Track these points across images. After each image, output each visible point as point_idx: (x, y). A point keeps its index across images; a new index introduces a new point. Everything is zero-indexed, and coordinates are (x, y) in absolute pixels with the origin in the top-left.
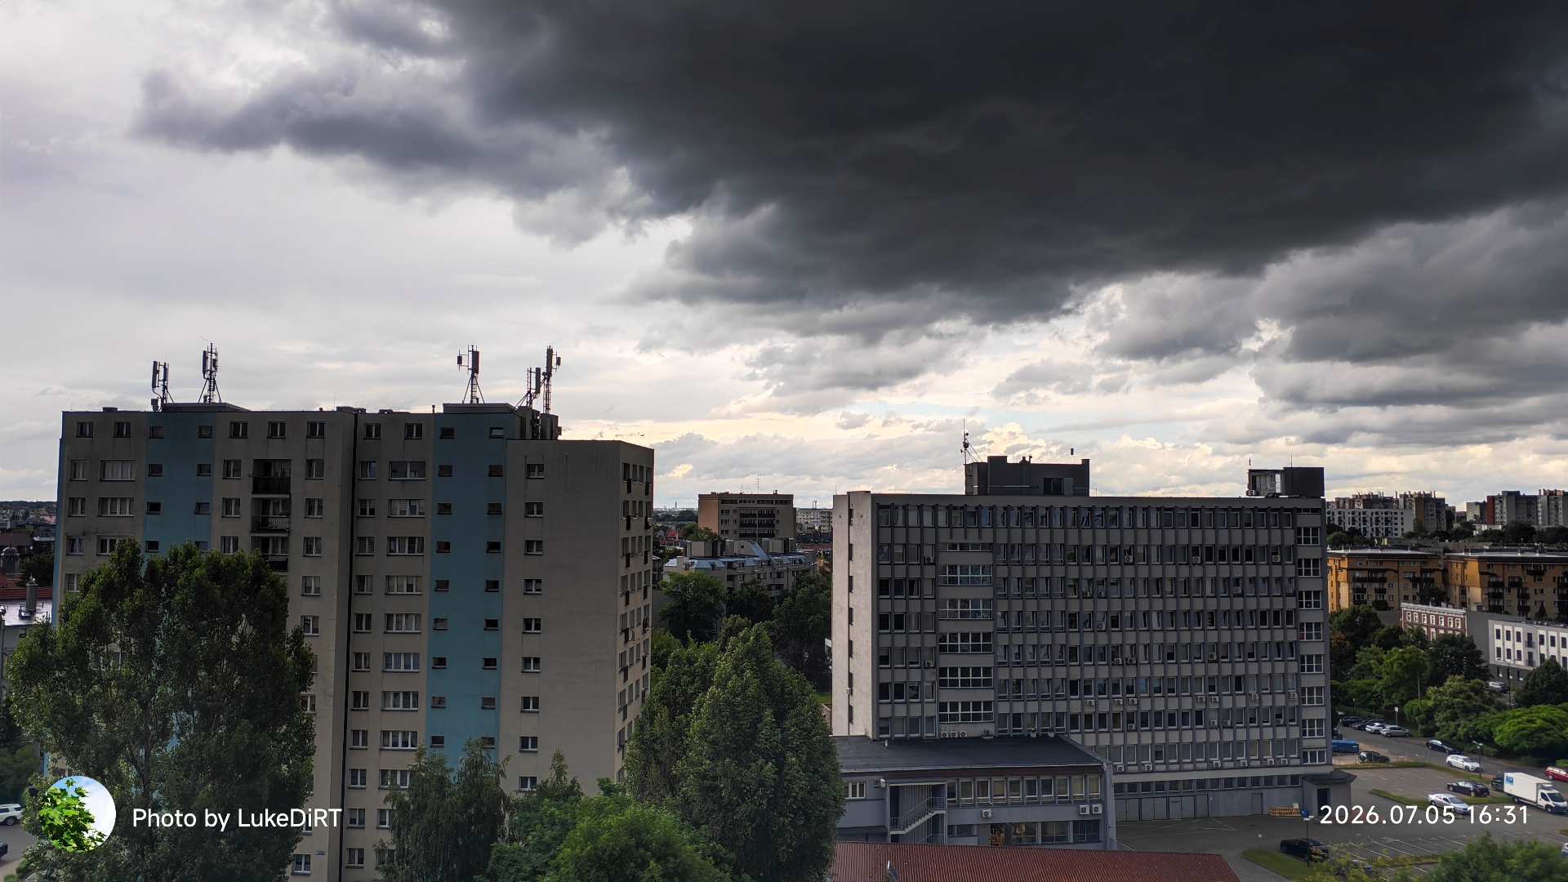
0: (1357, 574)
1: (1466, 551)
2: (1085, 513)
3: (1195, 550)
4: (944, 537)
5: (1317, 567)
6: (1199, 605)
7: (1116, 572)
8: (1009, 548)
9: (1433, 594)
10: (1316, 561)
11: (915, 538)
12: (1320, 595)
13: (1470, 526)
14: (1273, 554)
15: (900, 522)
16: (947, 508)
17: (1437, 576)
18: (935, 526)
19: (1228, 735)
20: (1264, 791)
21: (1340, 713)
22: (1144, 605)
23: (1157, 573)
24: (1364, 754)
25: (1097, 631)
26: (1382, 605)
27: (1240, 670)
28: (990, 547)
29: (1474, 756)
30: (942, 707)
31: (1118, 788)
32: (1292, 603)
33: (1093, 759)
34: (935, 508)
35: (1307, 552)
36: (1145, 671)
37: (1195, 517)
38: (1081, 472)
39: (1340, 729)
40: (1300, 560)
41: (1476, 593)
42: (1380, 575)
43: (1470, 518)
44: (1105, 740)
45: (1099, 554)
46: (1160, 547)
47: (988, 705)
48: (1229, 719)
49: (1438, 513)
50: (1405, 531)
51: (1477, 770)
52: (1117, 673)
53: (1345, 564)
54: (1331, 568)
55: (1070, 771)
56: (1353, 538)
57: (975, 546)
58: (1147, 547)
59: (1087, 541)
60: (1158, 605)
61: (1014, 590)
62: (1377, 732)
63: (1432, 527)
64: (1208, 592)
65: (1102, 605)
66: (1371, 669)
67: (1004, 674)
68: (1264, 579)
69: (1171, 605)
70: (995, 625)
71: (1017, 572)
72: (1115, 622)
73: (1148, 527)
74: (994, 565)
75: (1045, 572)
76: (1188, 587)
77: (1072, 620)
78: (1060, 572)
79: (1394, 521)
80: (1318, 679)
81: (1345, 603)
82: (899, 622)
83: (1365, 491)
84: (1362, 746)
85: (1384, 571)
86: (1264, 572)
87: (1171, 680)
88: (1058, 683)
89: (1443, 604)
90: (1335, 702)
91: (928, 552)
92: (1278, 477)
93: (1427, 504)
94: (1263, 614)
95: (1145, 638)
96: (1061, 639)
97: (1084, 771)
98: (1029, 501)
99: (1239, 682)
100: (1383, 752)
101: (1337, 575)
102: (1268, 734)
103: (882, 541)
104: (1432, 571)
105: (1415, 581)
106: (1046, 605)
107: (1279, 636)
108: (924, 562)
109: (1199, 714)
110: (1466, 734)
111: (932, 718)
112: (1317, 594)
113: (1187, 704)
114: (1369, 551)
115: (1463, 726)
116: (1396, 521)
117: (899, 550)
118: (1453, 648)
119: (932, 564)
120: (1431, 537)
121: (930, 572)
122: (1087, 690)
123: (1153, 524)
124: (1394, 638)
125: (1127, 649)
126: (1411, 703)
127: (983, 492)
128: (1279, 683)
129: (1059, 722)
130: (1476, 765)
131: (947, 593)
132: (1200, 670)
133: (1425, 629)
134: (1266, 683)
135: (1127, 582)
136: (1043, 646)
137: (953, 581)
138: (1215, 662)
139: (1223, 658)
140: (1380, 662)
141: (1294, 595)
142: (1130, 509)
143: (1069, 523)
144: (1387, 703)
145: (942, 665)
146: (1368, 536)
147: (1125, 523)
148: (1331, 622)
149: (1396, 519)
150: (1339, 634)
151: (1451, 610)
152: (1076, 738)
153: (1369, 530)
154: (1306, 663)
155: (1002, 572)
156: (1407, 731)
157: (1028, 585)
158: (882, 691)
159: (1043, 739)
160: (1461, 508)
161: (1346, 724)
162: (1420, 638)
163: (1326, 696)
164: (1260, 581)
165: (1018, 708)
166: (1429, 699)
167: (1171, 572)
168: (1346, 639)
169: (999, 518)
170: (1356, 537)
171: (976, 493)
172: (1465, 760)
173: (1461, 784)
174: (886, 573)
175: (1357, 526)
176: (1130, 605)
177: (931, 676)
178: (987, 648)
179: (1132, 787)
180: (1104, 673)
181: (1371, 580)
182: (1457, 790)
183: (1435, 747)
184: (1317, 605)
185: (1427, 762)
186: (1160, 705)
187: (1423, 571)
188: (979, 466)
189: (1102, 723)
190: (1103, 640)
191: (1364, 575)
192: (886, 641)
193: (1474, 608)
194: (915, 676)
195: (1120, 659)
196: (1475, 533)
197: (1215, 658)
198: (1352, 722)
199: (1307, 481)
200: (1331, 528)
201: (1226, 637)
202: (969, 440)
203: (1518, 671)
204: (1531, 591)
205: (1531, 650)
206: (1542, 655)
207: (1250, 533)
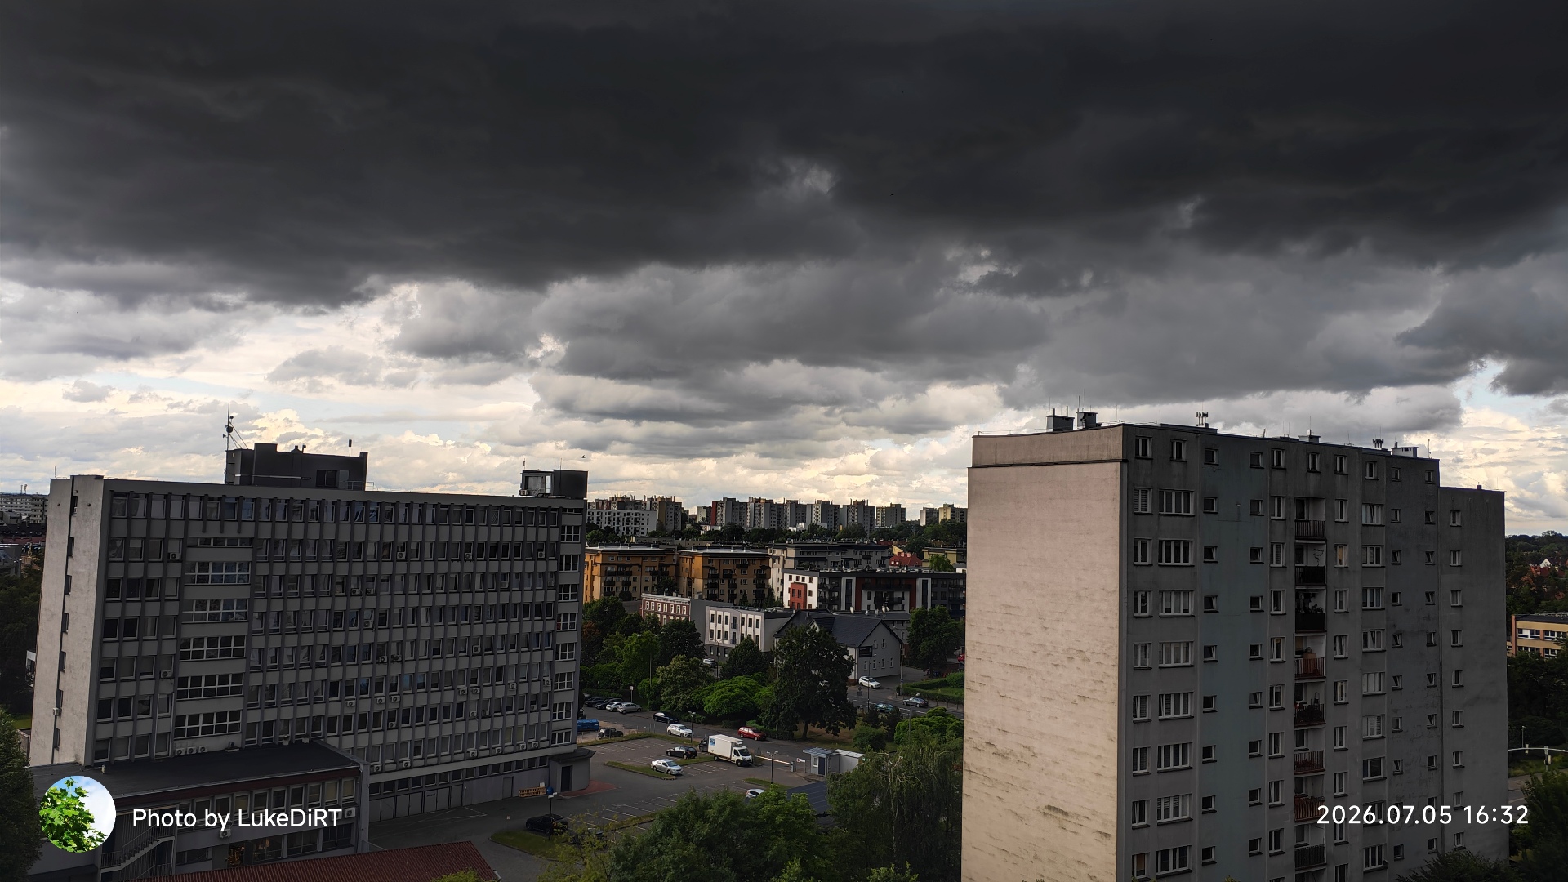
0: (609, 569)
1: (694, 548)
2: (359, 508)
3: (468, 546)
4: (196, 531)
5: (576, 563)
6: (467, 599)
7: (387, 568)
8: (273, 543)
9: (667, 584)
10: (575, 557)
11: (159, 531)
12: (577, 588)
13: (698, 527)
14: (539, 550)
15: (141, 513)
16: (202, 498)
17: (671, 570)
18: (186, 518)
19: (486, 724)
20: (514, 775)
21: (586, 695)
22: (414, 601)
23: (429, 568)
24: (602, 731)
25: (363, 628)
26: (627, 596)
27: (501, 661)
28: (249, 542)
29: (689, 724)
30: (180, 720)
31: (374, 788)
32: (552, 596)
33: (350, 762)
34: (186, 498)
35: (568, 549)
36: (410, 668)
37: (470, 514)
39: (585, 710)
40: (562, 556)
41: (699, 584)
42: (627, 569)
43: (699, 520)
44: (363, 740)
45: (371, 550)
46: (434, 543)
47: (235, 715)
48: (488, 709)
49: (676, 514)
51: (689, 736)
52: (382, 671)
53: (599, 560)
54: (588, 563)
55: (323, 778)
56: (608, 536)
57: (233, 541)
58: (421, 544)
59: (360, 536)
60: (428, 601)
61: (275, 588)
62: (615, 710)
63: (670, 527)
64: (477, 587)
65: (371, 602)
66: (614, 654)
67: (256, 680)
68: (529, 573)
69: (441, 600)
70: (250, 627)
71: (280, 569)
72: (382, 620)
73: (423, 524)
74: (254, 562)
75: (312, 568)
76: (460, 583)
77: (337, 619)
78: (328, 568)
79: (642, 521)
80: (569, 666)
81: (597, 596)
82: (131, 627)
83: (619, 494)
84: (602, 723)
85: (630, 565)
86: (530, 567)
87: (435, 675)
88: (317, 686)
89: (674, 594)
90: (582, 685)
91: (174, 548)
92: (548, 478)
93: (668, 507)
94: (526, 606)
95: (412, 634)
96: (324, 639)
97: (338, 776)
98: (298, 494)
99: (500, 673)
100: (618, 727)
101: (592, 570)
102: (522, 720)
103: (114, 535)
104: (668, 565)
105: (654, 573)
106: (310, 604)
107: (538, 627)
108: (168, 559)
109: (460, 706)
110: (684, 705)
111: (166, 735)
112: (574, 586)
113: (449, 697)
114: (620, 548)
115: (681, 700)
116: (643, 522)
117: (136, 544)
118: (679, 632)
119: (178, 561)
120: (669, 536)
121: (175, 570)
122: (349, 691)
123: (429, 519)
124: (635, 624)
125: (394, 646)
126: (645, 681)
127: (245, 481)
128: (536, 672)
129: (316, 726)
130: (690, 731)
131: (194, 593)
132: (464, 663)
133: (659, 616)
134: (524, 672)
135: (398, 579)
136: (304, 647)
137: (203, 580)
138: (479, 654)
139: (486, 650)
140: (622, 646)
141: (554, 588)
142: (407, 505)
143: (342, 517)
144: (625, 683)
145: (182, 674)
146: (620, 534)
147: (401, 520)
148: (584, 612)
149: (643, 519)
150: (590, 624)
151: (679, 598)
152: (333, 742)
153: (621, 529)
154: (560, 651)
155: (263, 569)
156: (639, 706)
157: (290, 583)
158: (101, 709)
159: (296, 745)
160: (693, 511)
161: (590, 705)
162: (655, 622)
163: (576, 681)
164: (526, 576)
165: (271, 715)
166: (658, 677)
167: (443, 567)
168: (596, 628)
169: (263, 512)
170: (610, 535)
171: (237, 482)
172: (681, 728)
173: (677, 749)
174: (117, 571)
176: (400, 601)
177: (167, 687)
178: (239, 653)
179: (389, 785)
180: (367, 671)
182: (674, 754)
183: (659, 718)
184: (573, 597)
185: (652, 732)
186: (422, 700)
187: (661, 565)
188: (244, 453)
189: (362, 724)
190: (369, 637)
191: (615, 569)
192: (111, 650)
193: (697, 597)
194: (147, 688)
195: (385, 657)
196: (702, 532)
197: (479, 651)
198: (595, 703)
199: (572, 483)
200: (591, 526)
201: (491, 630)
202: (234, 424)
203: (725, 649)
204: (738, 581)
205: (734, 630)
206: (742, 635)
207: (519, 531)
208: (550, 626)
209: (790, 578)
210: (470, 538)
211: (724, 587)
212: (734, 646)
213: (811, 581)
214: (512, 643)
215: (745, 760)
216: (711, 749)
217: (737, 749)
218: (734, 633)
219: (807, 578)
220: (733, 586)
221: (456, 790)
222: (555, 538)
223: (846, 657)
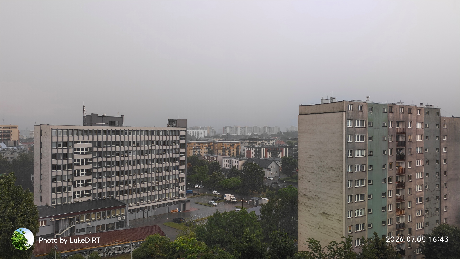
3: (153, 142)
4: (76, 139)
6: (154, 157)
7: (131, 149)
8: (98, 142)
10: (184, 144)
11: (65, 140)
14: (174, 142)
15: (60, 135)
16: (77, 130)
17: (212, 147)
18: (73, 136)
19: (160, 192)
20: (169, 206)
21: (189, 184)
22: (138, 158)
23: (142, 148)
24: (193, 194)
25: (124, 166)
26: (199, 155)
27: (164, 174)
28: (91, 142)
29: (218, 191)
31: (130, 211)
32: (178, 155)
33: (123, 204)
34: (73, 130)
35: (182, 142)
36: (138, 177)
37: (153, 132)
38: (121, 119)
39: (188, 188)
40: (180, 144)
41: (220, 151)
43: (219, 132)
44: (126, 197)
45: (126, 143)
46: (143, 141)
47: (90, 191)
48: (161, 188)
49: (213, 131)
50: (205, 136)
51: (219, 194)
52: (130, 178)
55: (116, 208)
57: (87, 142)
59: (122, 140)
60: (142, 158)
61: (99, 155)
62: (197, 187)
63: (211, 135)
64: (156, 153)
65: (126, 158)
66: (196, 172)
67: (95, 181)
68: (171, 149)
69: (146, 157)
70: (93, 166)
71: (100, 150)
72: (130, 163)
73: (140, 135)
74: (93, 148)
76: (151, 152)
77: (117, 163)
78: (114, 149)
79: (203, 133)
80: (183, 175)
82: (59, 167)
84: (193, 191)
85: (200, 146)
87: (145, 178)
88: (112, 182)
90: (187, 181)
91: (70, 144)
93: (210, 129)
94: (171, 158)
95: (138, 167)
96: (113, 169)
97: (120, 207)
98: (104, 128)
99: (164, 178)
100: (198, 192)
102: (171, 191)
103: (53, 141)
105: (207, 148)
106: (109, 159)
107: (174, 164)
108: (69, 147)
109: (153, 187)
110: (217, 186)
111: (71, 197)
112: (184, 153)
113: (150, 185)
117: (60, 143)
118: (215, 165)
121: (71, 150)
122: (121, 184)
124: (202, 163)
125: (133, 171)
126: (205, 179)
127: (89, 125)
128: (174, 177)
129: (113, 194)
131: (77, 157)
132: (153, 175)
134: (171, 177)
135: (134, 151)
136: (108, 172)
137: (79, 153)
138: (158, 173)
139: (160, 171)
142: (135, 130)
143: (117, 134)
144: (200, 180)
145: (74, 180)
148: (187, 160)
150: (189, 163)
152: (118, 198)
153: (197, 136)
154: (181, 171)
155: (96, 150)
156: (204, 187)
157: (104, 153)
158: (53, 190)
159: (107, 199)
160: (217, 130)
162: (207, 162)
163: (185, 179)
165: (100, 191)
167: (146, 148)
169: (94, 133)
173: (215, 198)
174: (54, 152)
175: (194, 135)
176: (135, 158)
177: (70, 184)
178: (90, 174)
179: (134, 210)
180: (126, 178)
181: (197, 149)
183: (210, 190)
184: (184, 156)
186: (142, 186)
187: (209, 146)
188: (88, 116)
189: (126, 193)
190: (126, 168)
191: (195, 147)
192: (55, 174)
194: (65, 184)
195: (131, 174)
196: (220, 136)
198: (191, 186)
201: (161, 165)
202: (85, 108)
207: (168, 137)
208: (178, 164)
209: (246, 149)
210: (154, 139)
211: (227, 152)
212: (230, 169)
214: (167, 169)
215: (235, 201)
216: (225, 198)
217: (233, 198)
218: (231, 165)
219: (251, 149)
220: (230, 151)
221: (153, 211)
222: (178, 139)
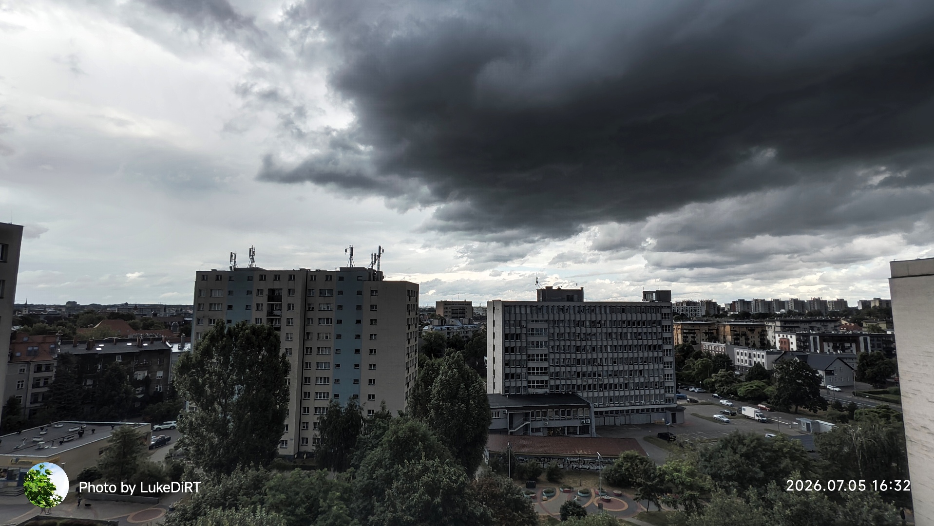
0: (685, 331)
1: (725, 322)
2: (582, 308)
3: (624, 322)
4: (529, 318)
5: (669, 328)
6: (625, 343)
7: (594, 330)
8: (554, 321)
9: (713, 337)
10: (669, 326)
11: (518, 318)
12: (670, 339)
13: (726, 312)
14: (653, 323)
15: (513, 312)
16: (530, 306)
17: (715, 331)
18: (526, 313)
19: (637, 393)
20: (651, 414)
21: (679, 384)
22: (605, 343)
23: (610, 331)
24: (688, 400)
25: (587, 353)
26: (694, 343)
27: (641, 368)
28: (546, 321)
29: (730, 400)
30: (529, 382)
31: (596, 413)
32: (660, 342)
33: (586, 402)
34: (526, 307)
35: (666, 323)
36: (605, 368)
37: (623, 309)
38: (580, 293)
39: (679, 390)
40: (663, 326)
41: (729, 338)
42: (693, 331)
43: (726, 309)
44: (591, 395)
45: (588, 324)
46: (610, 321)
47: (546, 381)
48: (637, 387)
49: (714, 307)
50: (702, 315)
51: (731, 406)
52: (595, 369)
53: (680, 327)
54: (675, 328)
55: (578, 407)
56: (683, 317)
57: (541, 321)
58: (606, 321)
59: (583, 319)
60: (610, 343)
61: (556, 338)
62: (693, 391)
63: (712, 313)
64: (629, 338)
65: (589, 343)
66: (691, 367)
67: (552, 370)
68: (650, 333)
69: (615, 343)
70: (549, 351)
71: (557, 331)
72: (594, 350)
73: (606, 313)
74: (549, 328)
75: (568, 330)
76: (622, 336)
77: (578, 349)
78: (573, 330)
80: (671, 371)
81: (680, 342)
82: (513, 350)
83: (686, 299)
84: (688, 396)
85: (695, 330)
86: (650, 330)
87: (615, 371)
88: (573, 373)
89: (717, 342)
90: (677, 380)
91: (523, 323)
92: (654, 294)
93: (710, 304)
94: (650, 346)
95: (605, 355)
96: (574, 356)
97: (583, 407)
98: (561, 304)
99: (641, 372)
100: (696, 399)
101: (677, 331)
102: (652, 392)
103: (506, 319)
104: (712, 330)
105: (706, 333)
106: (568, 343)
107: (656, 355)
108: (522, 327)
109: (626, 384)
110: (727, 392)
111: (525, 387)
112: (670, 338)
113: (622, 380)
114: (689, 322)
115: (726, 389)
117: (512, 322)
118: (722, 359)
119: (525, 328)
120: (712, 317)
121: (524, 331)
122: (584, 376)
123: (608, 312)
124: (699, 355)
125: (599, 360)
126: (706, 380)
127: (544, 300)
128: (656, 372)
129: (573, 388)
130: (731, 404)
131: (531, 339)
132: (626, 368)
133: (711, 352)
134: (651, 373)
135: (598, 334)
136: (567, 359)
137: (533, 334)
138: (632, 364)
139: (635, 363)
140: (694, 364)
141: (661, 339)
142: (599, 306)
143: (576, 312)
144: (697, 380)
145: (529, 366)
146: (688, 317)
147: (597, 312)
148: (675, 349)
149: (699, 310)
150: (678, 354)
151: (720, 344)
152: (580, 394)
153: (689, 314)
154: (667, 365)
155: (552, 331)
156: (705, 391)
157: (561, 335)
158: (506, 376)
159: (567, 394)
160: (723, 306)
161: (681, 388)
162: (709, 355)
163: (674, 377)
164: (648, 334)
165: (558, 382)
166: (713, 378)
167: (615, 330)
168: (681, 356)
169: (550, 310)
170: (684, 317)
171: (541, 300)
172: (727, 402)
173: (726, 411)
174: (507, 332)
175: (684, 312)
176: (600, 343)
177: (525, 370)
178: (546, 360)
179: (601, 412)
180: (590, 369)
181: (691, 333)
182: (724, 413)
183: (715, 397)
184: (670, 342)
185: (712, 402)
186: (611, 381)
187: (709, 330)
188: (542, 290)
189: (590, 389)
190: (589, 356)
191: (687, 331)
192: (508, 358)
193: (729, 344)
194: (519, 371)
195: (596, 364)
196: (728, 315)
198: (684, 387)
199: (664, 295)
200: (675, 313)
201: (636, 355)
202: (538, 281)
203: (746, 368)
204: (750, 337)
205: (750, 359)
206: (755, 362)
207: (644, 316)
208: (661, 354)
209: (779, 336)
210: (624, 319)
211: (743, 339)
212: (751, 366)
213: (791, 337)
214: (645, 361)
215: (763, 420)
216: (743, 412)
217: (758, 414)
218: (750, 361)
219: (789, 336)
220: (747, 339)
221: (627, 417)
222: (659, 318)
223: (817, 375)
